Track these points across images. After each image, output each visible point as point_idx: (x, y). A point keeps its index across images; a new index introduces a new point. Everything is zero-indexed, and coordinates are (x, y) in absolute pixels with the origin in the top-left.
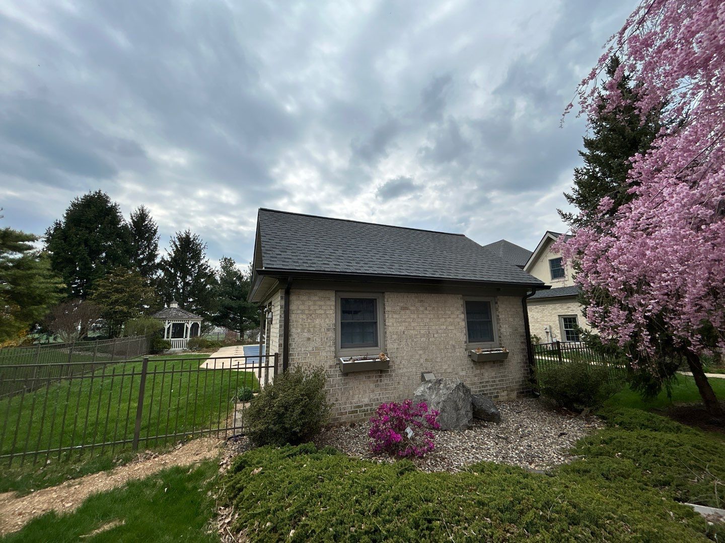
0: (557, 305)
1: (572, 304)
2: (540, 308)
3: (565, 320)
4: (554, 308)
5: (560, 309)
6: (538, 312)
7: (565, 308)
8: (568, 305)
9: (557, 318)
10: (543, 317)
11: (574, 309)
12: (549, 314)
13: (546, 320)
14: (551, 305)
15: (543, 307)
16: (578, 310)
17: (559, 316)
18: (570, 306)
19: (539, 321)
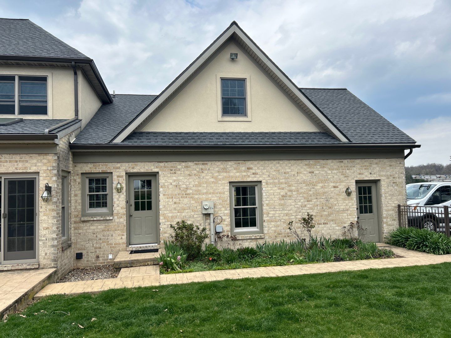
0: (230, 163)
1: (256, 162)
2: (195, 167)
3: (238, 190)
4: (224, 169)
5: (235, 171)
6: (189, 175)
7: (243, 168)
8: (249, 164)
9: (227, 187)
10: (200, 185)
11: (258, 171)
12: (212, 180)
13: (205, 191)
14: (218, 163)
15: (203, 167)
16: (263, 174)
17: (230, 182)
18: (252, 166)
19: (188, 194)
